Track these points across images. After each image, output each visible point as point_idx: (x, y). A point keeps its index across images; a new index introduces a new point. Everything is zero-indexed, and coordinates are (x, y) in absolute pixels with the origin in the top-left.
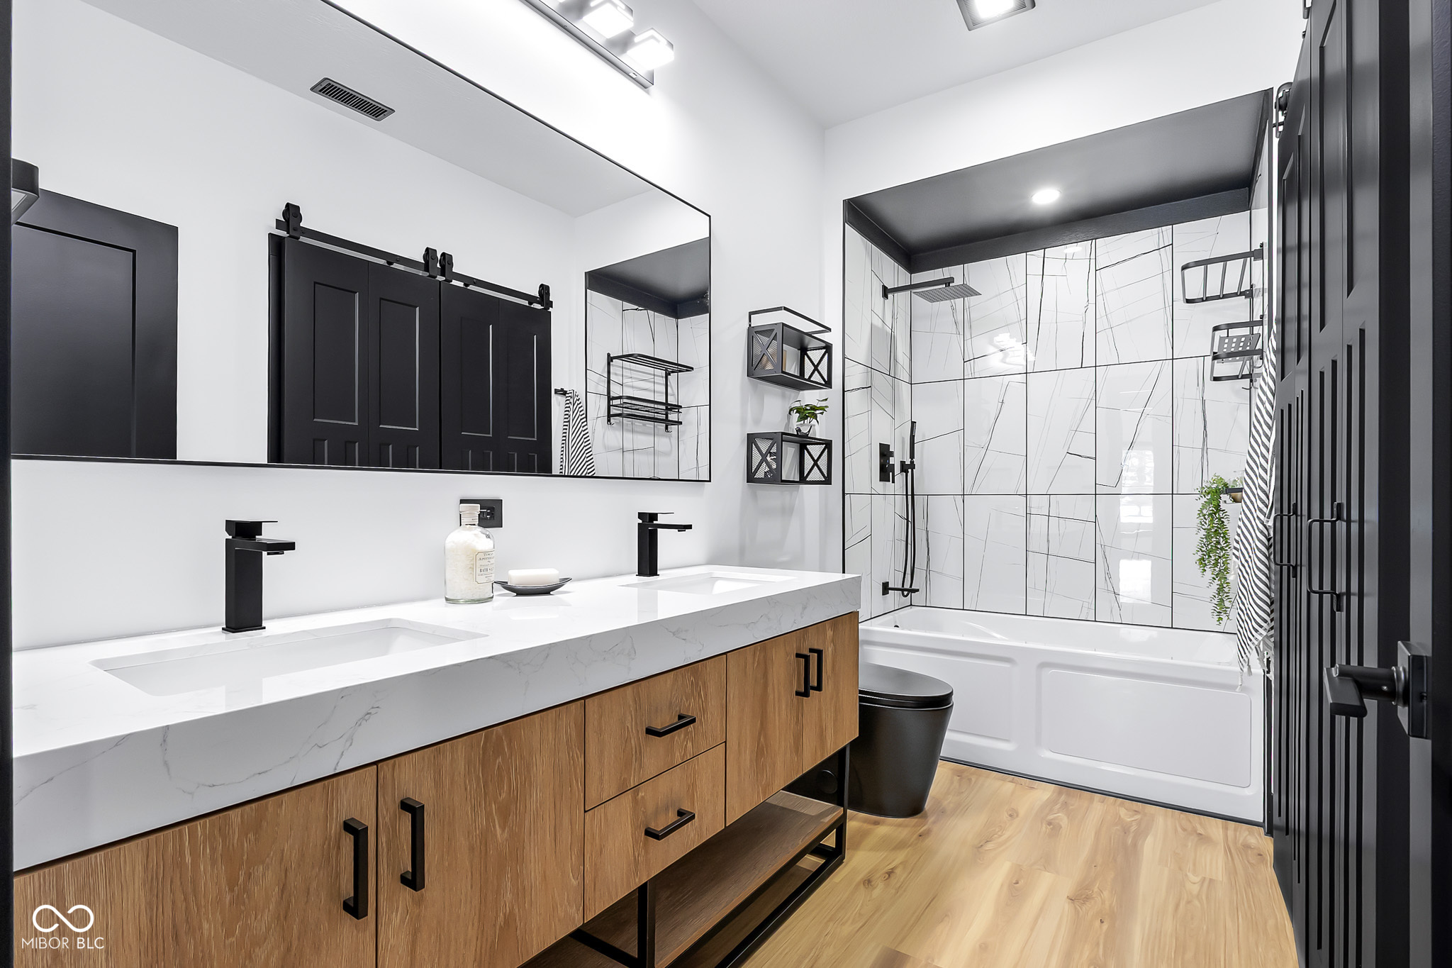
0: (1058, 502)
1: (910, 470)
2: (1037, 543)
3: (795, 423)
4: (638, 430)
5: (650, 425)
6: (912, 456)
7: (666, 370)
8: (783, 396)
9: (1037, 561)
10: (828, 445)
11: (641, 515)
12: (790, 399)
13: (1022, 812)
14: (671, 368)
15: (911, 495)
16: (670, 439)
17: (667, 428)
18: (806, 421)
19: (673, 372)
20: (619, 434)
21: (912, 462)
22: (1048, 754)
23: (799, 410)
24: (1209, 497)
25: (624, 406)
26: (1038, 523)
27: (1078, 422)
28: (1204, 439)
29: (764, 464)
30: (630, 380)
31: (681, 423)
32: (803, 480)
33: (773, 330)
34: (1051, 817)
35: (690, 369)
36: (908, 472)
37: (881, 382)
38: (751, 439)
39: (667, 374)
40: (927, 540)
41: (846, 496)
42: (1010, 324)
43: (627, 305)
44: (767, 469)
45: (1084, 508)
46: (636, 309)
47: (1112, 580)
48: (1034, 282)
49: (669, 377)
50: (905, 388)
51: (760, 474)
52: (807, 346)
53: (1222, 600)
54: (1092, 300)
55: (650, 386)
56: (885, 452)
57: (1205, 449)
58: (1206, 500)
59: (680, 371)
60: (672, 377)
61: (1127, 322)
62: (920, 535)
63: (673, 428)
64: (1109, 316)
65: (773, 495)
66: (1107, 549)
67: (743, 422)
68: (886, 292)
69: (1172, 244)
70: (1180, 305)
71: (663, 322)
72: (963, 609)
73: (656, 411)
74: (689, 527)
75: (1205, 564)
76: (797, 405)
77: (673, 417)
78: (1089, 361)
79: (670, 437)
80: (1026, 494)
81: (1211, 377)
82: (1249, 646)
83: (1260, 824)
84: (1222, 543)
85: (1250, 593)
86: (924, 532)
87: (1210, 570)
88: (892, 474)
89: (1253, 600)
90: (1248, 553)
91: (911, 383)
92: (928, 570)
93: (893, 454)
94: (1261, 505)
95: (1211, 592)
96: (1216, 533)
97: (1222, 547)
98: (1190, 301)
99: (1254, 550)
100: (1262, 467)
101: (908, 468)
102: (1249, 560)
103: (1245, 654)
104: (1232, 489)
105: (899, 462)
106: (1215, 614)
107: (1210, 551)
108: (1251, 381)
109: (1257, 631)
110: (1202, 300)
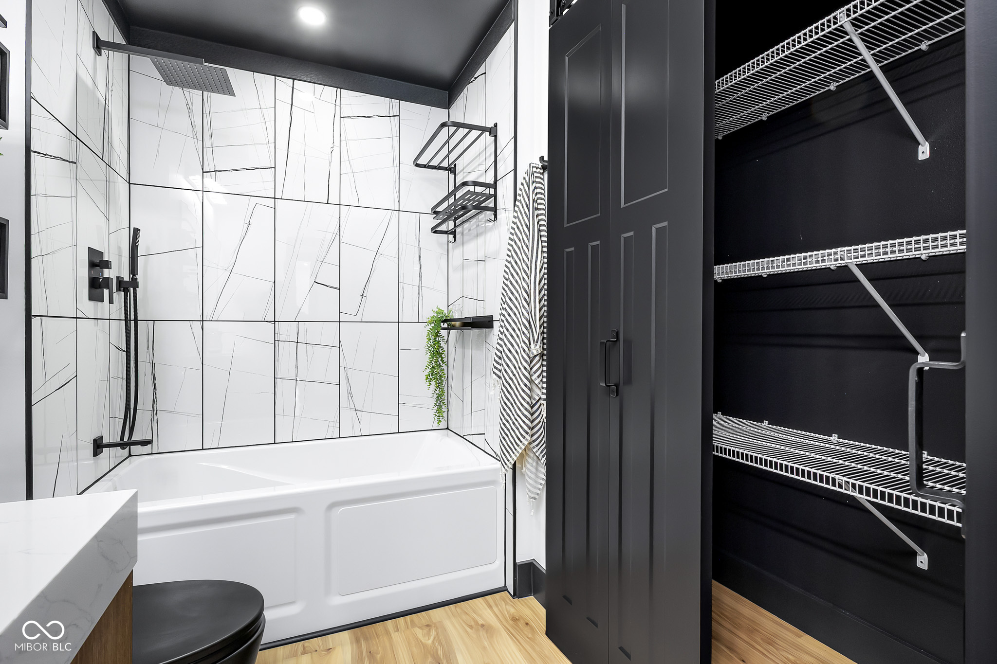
0: (306, 330)
1: (131, 289)
2: (285, 370)
6: (133, 269)
9: (284, 388)
15: (131, 320)
21: (134, 279)
22: (337, 600)
24: (432, 325)
26: (286, 350)
27: (325, 253)
28: (420, 279)
36: (129, 291)
37: (90, 162)
40: (154, 375)
41: (35, 320)
42: (256, 144)
45: (329, 333)
47: (354, 399)
48: (283, 109)
50: (123, 186)
54: (337, 144)
56: (97, 262)
57: (420, 286)
58: (431, 328)
61: (365, 171)
62: (144, 369)
64: (351, 161)
66: (349, 371)
68: (99, 44)
69: (399, 117)
70: (408, 167)
72: (202, 449)
75: (430, 378)
78: (334, 199)
80: (275, 321)
81: (432, 229)
82: (516, 450)
83: (504, 589)
84: (440, 362)
85: (517, 406)
86: (149, 366)
87: (433, 383)
88: (106, 292)
89: (520, 410)
90: (512, 372)
91: (130, 184)
92: (154, 411)
93: (107, 265)
94: (526, 332)
95: (433, 401)
96: (437, 353)
97: (440, 364)
98: (418, 165)
99: (520, 369)
100: (525, 299)
101: (128, 286)
102: (514, 378)
103: (511, 457)
104: (450, 319)
105: (118, 278)
106: (436, 418)
107: (433, 367)
108: (455, 237)
109: (524, 437)
110: (425, 166)
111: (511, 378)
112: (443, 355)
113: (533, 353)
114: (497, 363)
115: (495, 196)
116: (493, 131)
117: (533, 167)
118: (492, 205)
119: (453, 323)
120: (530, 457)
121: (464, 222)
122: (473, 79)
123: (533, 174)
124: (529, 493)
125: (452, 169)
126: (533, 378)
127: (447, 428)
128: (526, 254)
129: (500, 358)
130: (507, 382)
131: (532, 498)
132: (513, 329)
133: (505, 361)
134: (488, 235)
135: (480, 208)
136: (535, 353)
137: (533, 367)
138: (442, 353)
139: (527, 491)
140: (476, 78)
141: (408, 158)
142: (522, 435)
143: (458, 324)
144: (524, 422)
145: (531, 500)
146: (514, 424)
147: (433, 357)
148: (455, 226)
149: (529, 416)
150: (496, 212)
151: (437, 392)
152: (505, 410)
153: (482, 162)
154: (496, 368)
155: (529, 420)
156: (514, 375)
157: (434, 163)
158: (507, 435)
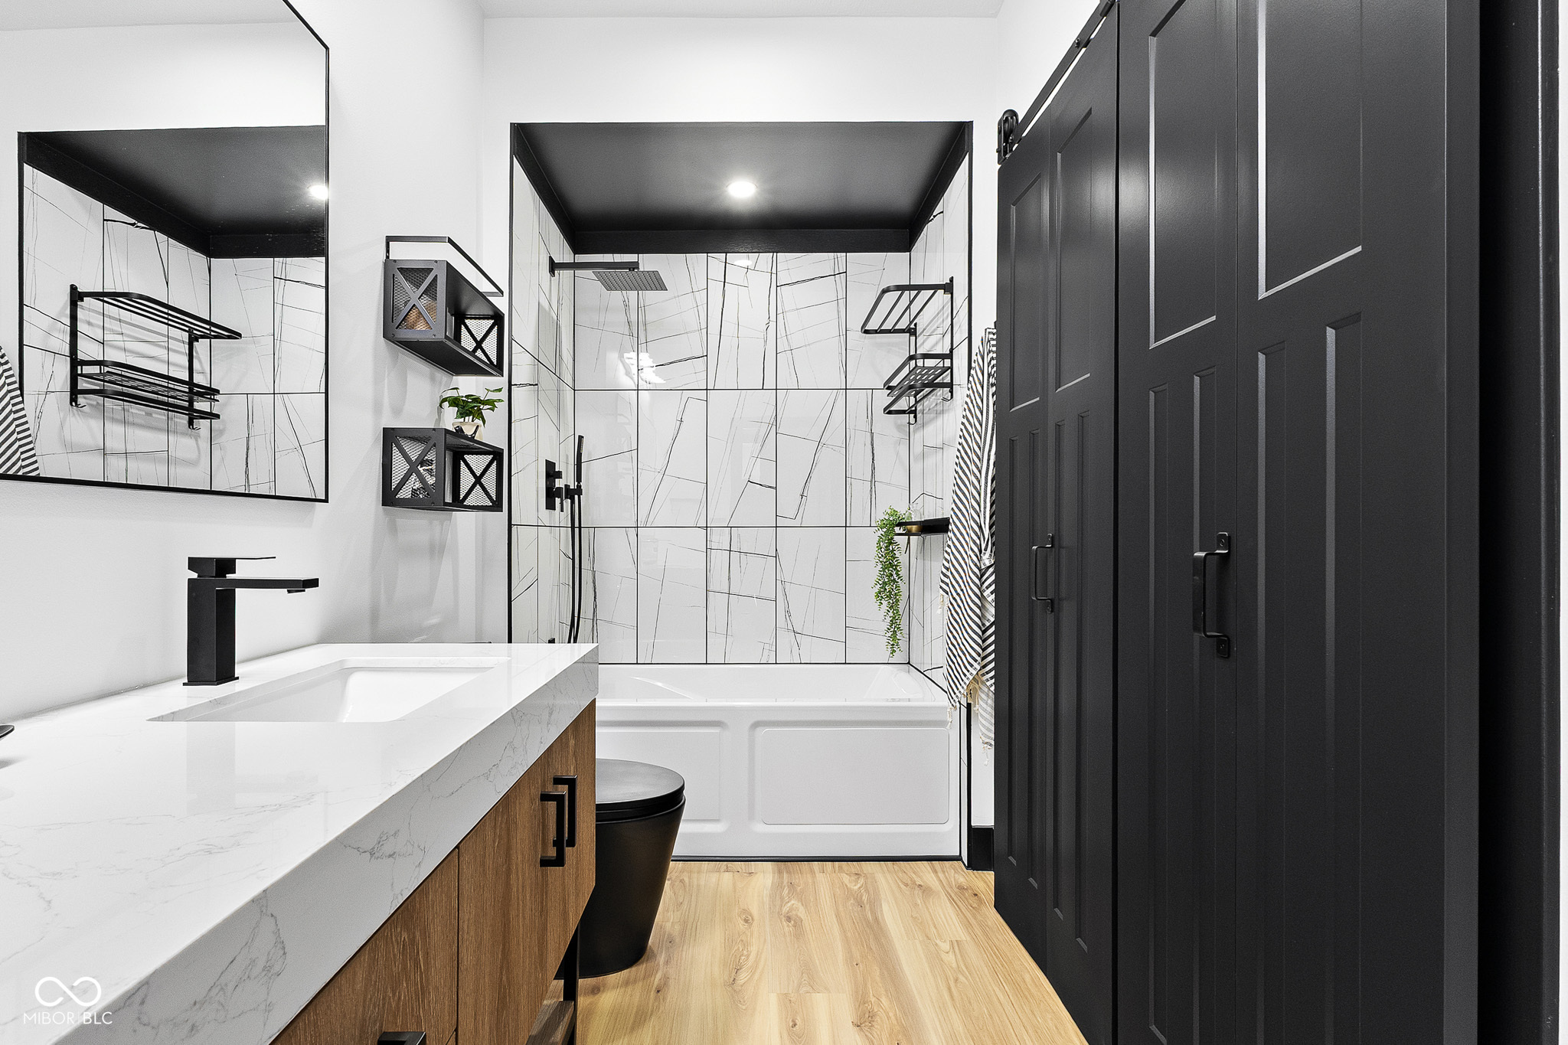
0: (739, 536)
1: (576, 497)
2: (719, 582)
3: (450, 419)
4: (137, 420)
5: (159, 415)
6: (579, 479)
7: (190, 331)
8: (433, 379)
9: (718, 602)
10: (497, 454)
11: (194, 563)
12: (440, 386)
13: (755, 911)
14: (200, 328)
15: (576, 527)
16: (197, 440)
17: (191, 423)
18: (467, 418)
19: (202, 337)
20: (96, 425)
21: (579, 487)
22: (760, 828)
23: (454, 402)
24: (885, 530)
25: (107, 378)
26: (719, 559)
27: (759, 448)
28: (871, 473)
29: (414, 476)
30: (120, 337)
31: (217, 416)
32: (458, 503)
33: (430, 270)
34: (785, 909)
35: (234, 335)
36: (575, 499)
37: (547, 380)
38: (391, 438)
39: (193, 339)
41: (514, 529)
42: (690, 332)
43: (112, 213)
44: (418, 485)
45: (766, 541)
46: (133, 225)
47: (792, 618)
48: (716, 288)
49: (195, 343)
50: (569, 393)
51: (405, 493)
52: (466, 310)
53: (895, 632)
54: (773, 318)
55: (161, 353)
56: (552, 473)
57: (873, 480)
58: (883, 533)
59: (216, 337)
60: (201, 346)
61: (805, 346)
62: (587, 576)
63: (203, 424)
64: (789, 337)
65: (419, 524)
66: (788, 585)
67: (377, 409)
68: (554, 266)
69: (846, 272)
70: (855, 335)
71: (184, 258)
72: (637, 664)
73: (172, 393)
74: (313, 583)
75: (882, 597)
76: (454, 394)
77: (201, 405)
78: (770, 383)
79: (197, 437)
80: (707, 527)
81: (885, 410)
82: (963, 680)
83: (959, 858)
84: (895, 576)
85: (964, 627)
86: (590, 573)
87: (885, 603)
88: (558, 500)
89: (968, 633)
90: (960, 586)
91: (575, 390)
92: (594, 619)
93: (559, 475)
94: (975, 538)
95: (886, 625)
96: (890, 566)
97: (894, 579)
98: (867, 332)
99: (968, 582)
100: (974, 497)
101: (573, 493)
102: (961, 593)
103: (958, 689)
104: (906, 522)
105: (566, 485)
106: (889, 647)
107: (885, 583)
108: (915, 417)
109: (972, 666)
110: (876, 332)
111: (958, 594)
112: (898, 568)
113: (984, 564)
114: (945, 575)
115: (951, 368)
116: (948, 288)
117: (989, 333)
118: (948, 380)
119: (909, 527)
120: (983, 692)
121: (924, 397)
122: (932, 217)
123: (989, 341)
124: (982, 737)
125: (912, 331)
126: (985, 594)
127: (909, 663)
128: (977, 443)
129: (947, 569)
130: (954, 599)
131: (987, 743)
132: (961, 534)
133: (952, 573)
134: (946, 416)
135: (933, 385)
136: (988, 564)
137: (983, 583)
138: (896, 566)
139: (980, 734)
140: (934, 216)
141: (856, 324)
142: (969, 663)
143: (914, 528)
144: (972, 647)
145: (986, 745)
146: (960, 648)
147: (884, 571)
148: (917, 402)
149: (980, 641)
150: (952, 388)
151: (891, 614)
152: (951, 632)
153: (940, 324)
154: (942, 581)
155: (981, 647)
156: (962, 590)
157: (888, 326)
158: (954, 663)
